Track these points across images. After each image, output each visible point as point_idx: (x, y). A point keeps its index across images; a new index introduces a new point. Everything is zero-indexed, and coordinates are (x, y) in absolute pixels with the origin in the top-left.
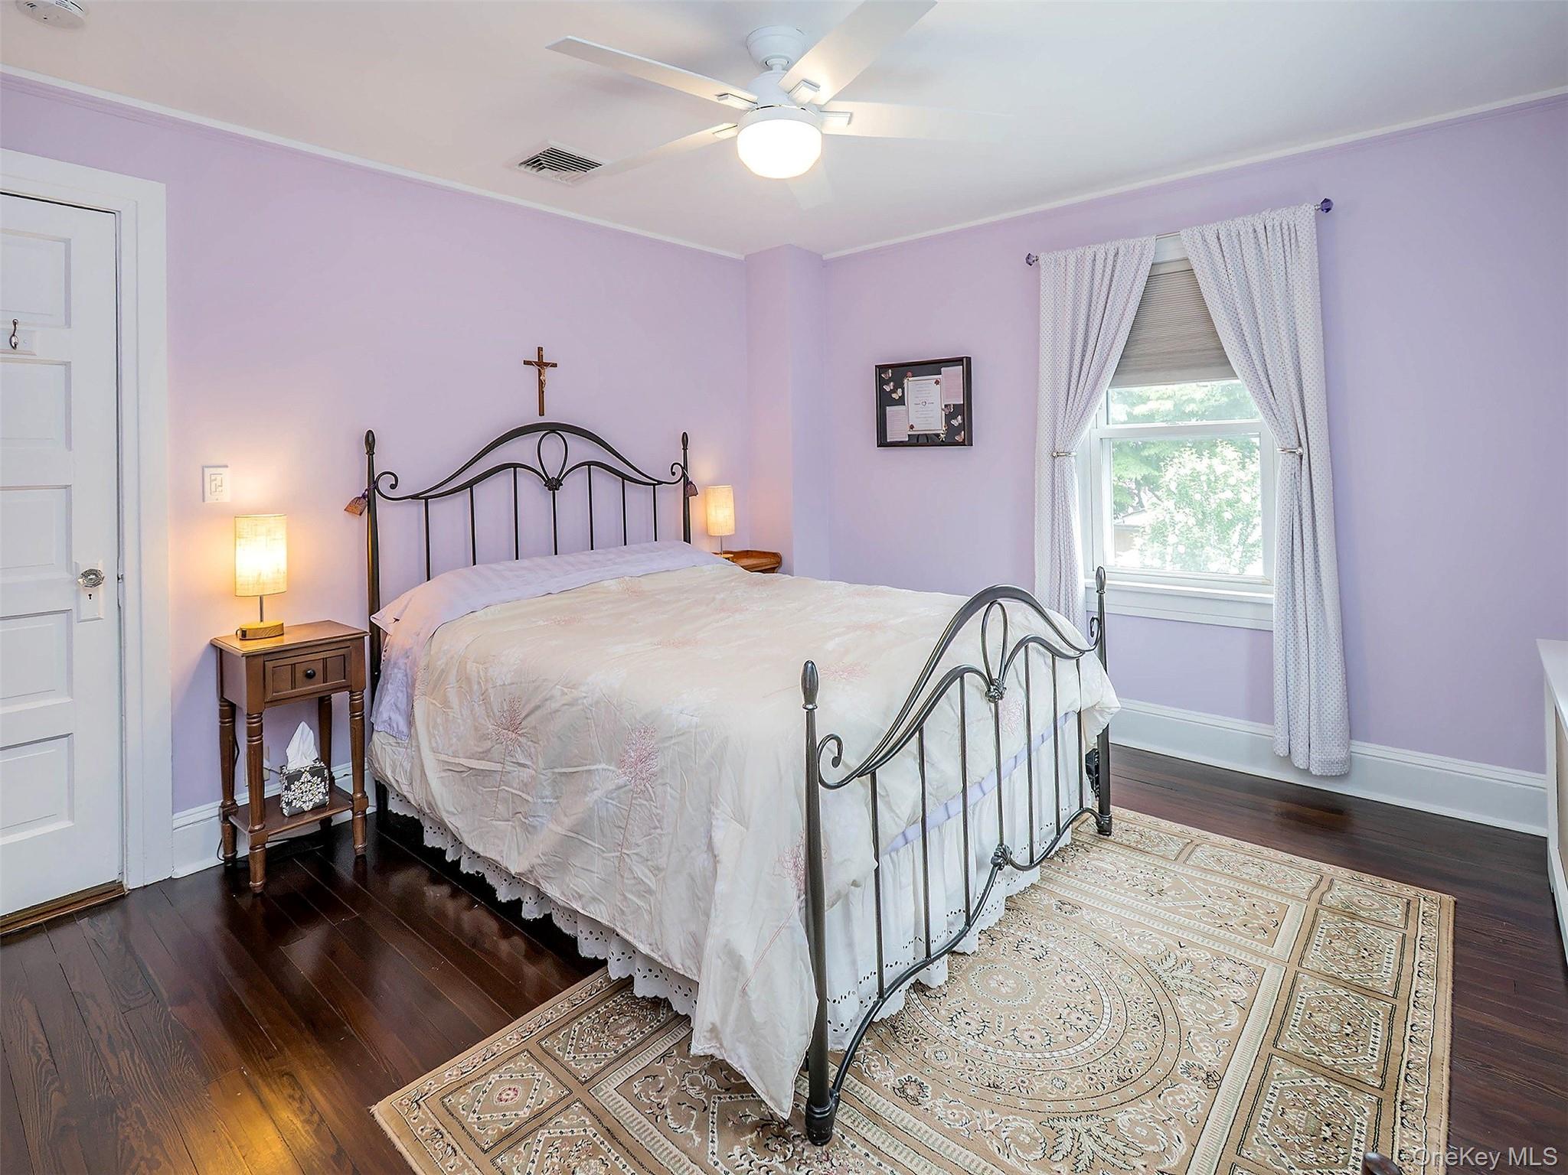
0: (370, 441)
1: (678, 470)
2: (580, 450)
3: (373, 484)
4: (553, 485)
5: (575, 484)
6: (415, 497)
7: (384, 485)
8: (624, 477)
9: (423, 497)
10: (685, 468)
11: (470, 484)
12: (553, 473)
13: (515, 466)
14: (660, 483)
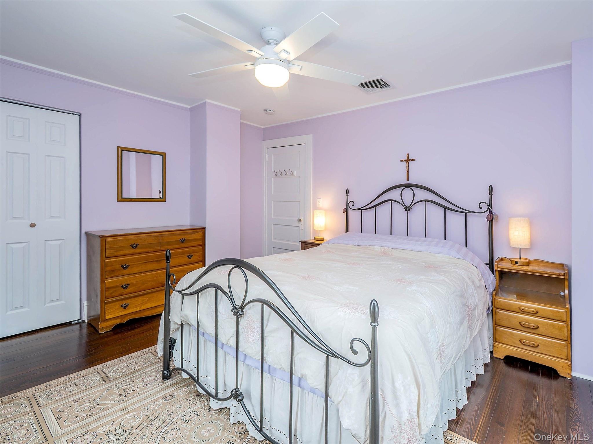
0: (347, 192)
1: (485, 207)
2: (421, 195)
3: (348, 204)
4: (408, 209)
5: (419, 209)
6: (359, 209)
7: (351, 205)
8: (445, 208)
9: (361, 209)
10: (490, 206)
11: (375, 206)
12: (408, 204)
13: (391, 200)
14: (470, 212)
